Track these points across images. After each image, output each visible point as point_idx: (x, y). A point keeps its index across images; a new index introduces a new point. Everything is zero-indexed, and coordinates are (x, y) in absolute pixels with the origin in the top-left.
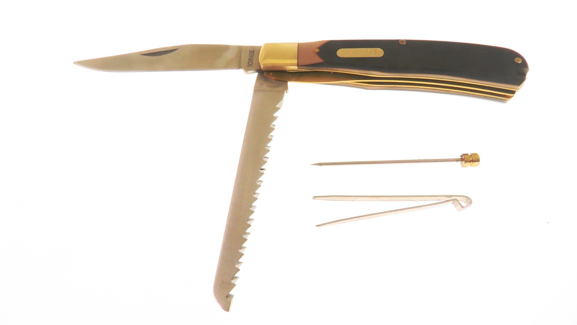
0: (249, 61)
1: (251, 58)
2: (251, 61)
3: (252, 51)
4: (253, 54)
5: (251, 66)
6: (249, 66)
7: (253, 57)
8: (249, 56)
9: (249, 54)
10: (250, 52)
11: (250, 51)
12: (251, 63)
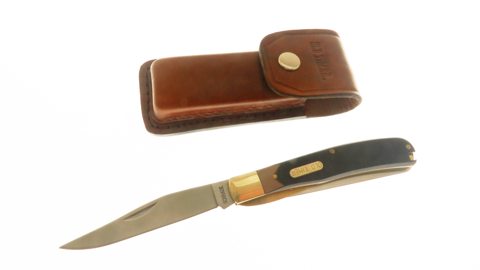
0: (223, 198)
1: (223, 194)
2: (224, 197)
3: (221, 187)
4: (223, 190)
5: (226, 202)
6: (225, 203)
7: (224, 193)
8: (221, 193)
9: (220, 191)
10: (220, 189)
11: (219, 187)
12: (225, 200)
